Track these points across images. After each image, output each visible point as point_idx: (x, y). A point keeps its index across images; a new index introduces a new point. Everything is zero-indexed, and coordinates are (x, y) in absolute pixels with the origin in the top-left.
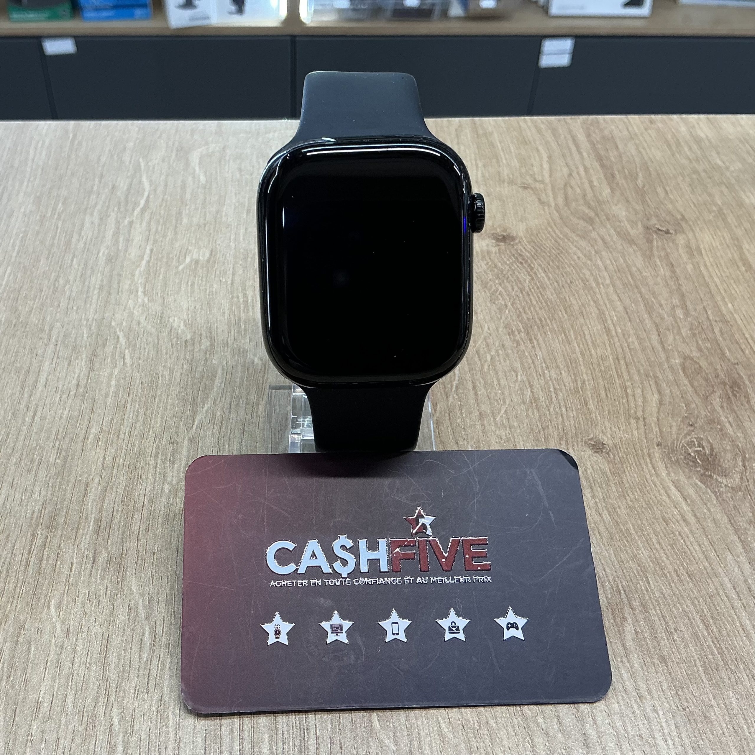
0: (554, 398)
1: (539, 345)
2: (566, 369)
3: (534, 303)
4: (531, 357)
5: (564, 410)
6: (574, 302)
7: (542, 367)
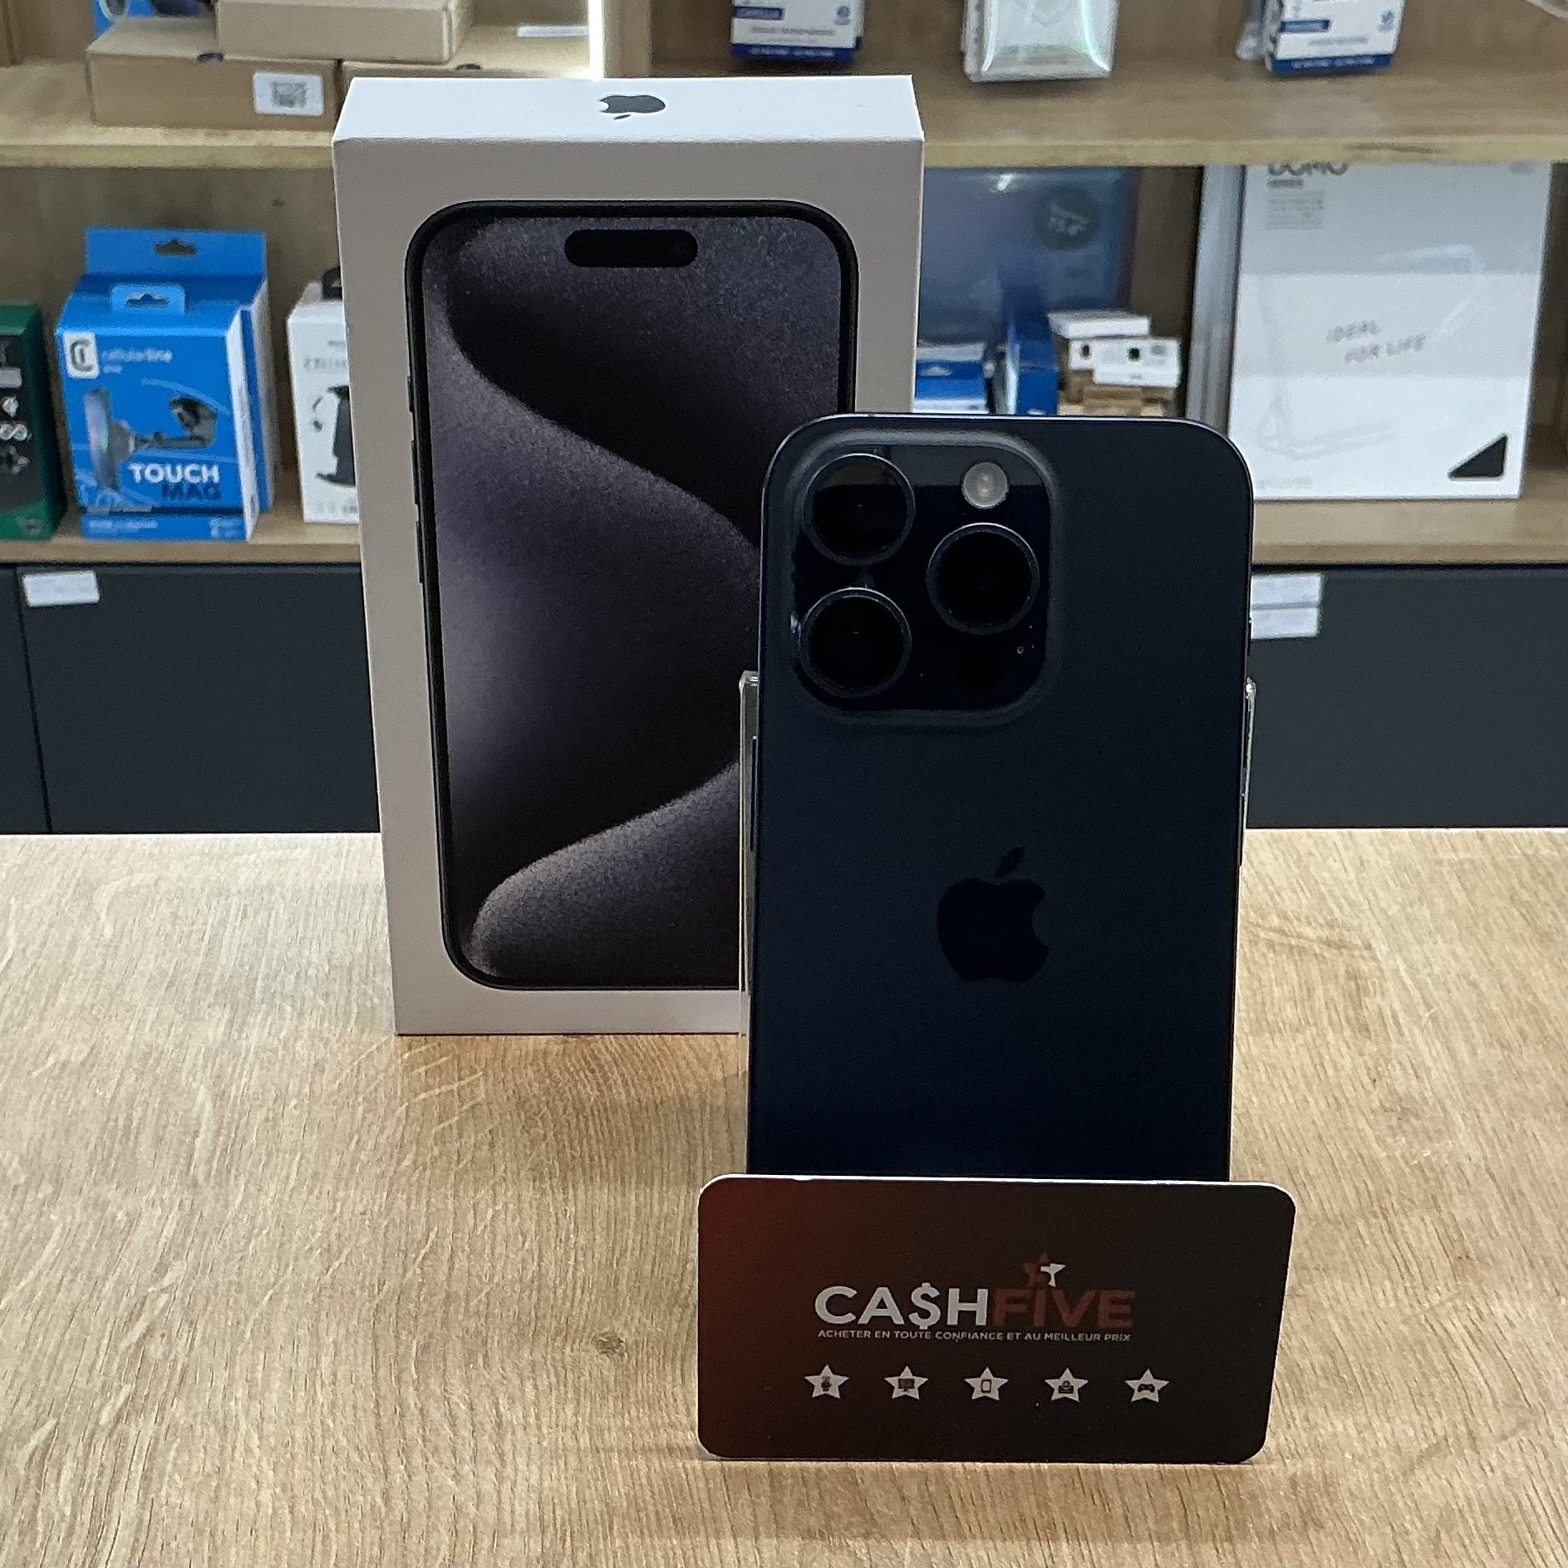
0: (570, 1274)
1: (575, 1196)
2: (604, 1233)
3: (592, 1132)
4: (556, 1214)
5: (579, 1292)
6: (655, 1133)
7: (568, 1230)
